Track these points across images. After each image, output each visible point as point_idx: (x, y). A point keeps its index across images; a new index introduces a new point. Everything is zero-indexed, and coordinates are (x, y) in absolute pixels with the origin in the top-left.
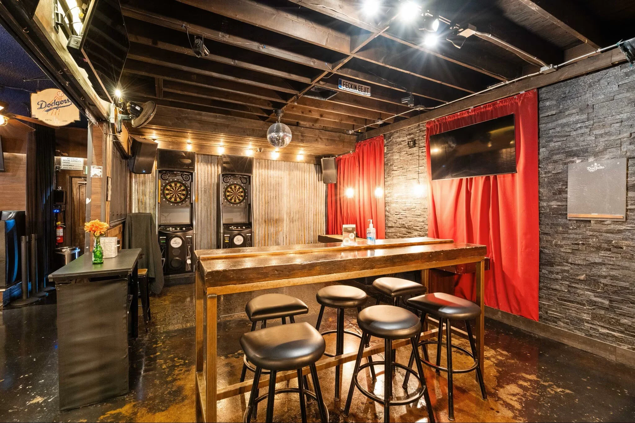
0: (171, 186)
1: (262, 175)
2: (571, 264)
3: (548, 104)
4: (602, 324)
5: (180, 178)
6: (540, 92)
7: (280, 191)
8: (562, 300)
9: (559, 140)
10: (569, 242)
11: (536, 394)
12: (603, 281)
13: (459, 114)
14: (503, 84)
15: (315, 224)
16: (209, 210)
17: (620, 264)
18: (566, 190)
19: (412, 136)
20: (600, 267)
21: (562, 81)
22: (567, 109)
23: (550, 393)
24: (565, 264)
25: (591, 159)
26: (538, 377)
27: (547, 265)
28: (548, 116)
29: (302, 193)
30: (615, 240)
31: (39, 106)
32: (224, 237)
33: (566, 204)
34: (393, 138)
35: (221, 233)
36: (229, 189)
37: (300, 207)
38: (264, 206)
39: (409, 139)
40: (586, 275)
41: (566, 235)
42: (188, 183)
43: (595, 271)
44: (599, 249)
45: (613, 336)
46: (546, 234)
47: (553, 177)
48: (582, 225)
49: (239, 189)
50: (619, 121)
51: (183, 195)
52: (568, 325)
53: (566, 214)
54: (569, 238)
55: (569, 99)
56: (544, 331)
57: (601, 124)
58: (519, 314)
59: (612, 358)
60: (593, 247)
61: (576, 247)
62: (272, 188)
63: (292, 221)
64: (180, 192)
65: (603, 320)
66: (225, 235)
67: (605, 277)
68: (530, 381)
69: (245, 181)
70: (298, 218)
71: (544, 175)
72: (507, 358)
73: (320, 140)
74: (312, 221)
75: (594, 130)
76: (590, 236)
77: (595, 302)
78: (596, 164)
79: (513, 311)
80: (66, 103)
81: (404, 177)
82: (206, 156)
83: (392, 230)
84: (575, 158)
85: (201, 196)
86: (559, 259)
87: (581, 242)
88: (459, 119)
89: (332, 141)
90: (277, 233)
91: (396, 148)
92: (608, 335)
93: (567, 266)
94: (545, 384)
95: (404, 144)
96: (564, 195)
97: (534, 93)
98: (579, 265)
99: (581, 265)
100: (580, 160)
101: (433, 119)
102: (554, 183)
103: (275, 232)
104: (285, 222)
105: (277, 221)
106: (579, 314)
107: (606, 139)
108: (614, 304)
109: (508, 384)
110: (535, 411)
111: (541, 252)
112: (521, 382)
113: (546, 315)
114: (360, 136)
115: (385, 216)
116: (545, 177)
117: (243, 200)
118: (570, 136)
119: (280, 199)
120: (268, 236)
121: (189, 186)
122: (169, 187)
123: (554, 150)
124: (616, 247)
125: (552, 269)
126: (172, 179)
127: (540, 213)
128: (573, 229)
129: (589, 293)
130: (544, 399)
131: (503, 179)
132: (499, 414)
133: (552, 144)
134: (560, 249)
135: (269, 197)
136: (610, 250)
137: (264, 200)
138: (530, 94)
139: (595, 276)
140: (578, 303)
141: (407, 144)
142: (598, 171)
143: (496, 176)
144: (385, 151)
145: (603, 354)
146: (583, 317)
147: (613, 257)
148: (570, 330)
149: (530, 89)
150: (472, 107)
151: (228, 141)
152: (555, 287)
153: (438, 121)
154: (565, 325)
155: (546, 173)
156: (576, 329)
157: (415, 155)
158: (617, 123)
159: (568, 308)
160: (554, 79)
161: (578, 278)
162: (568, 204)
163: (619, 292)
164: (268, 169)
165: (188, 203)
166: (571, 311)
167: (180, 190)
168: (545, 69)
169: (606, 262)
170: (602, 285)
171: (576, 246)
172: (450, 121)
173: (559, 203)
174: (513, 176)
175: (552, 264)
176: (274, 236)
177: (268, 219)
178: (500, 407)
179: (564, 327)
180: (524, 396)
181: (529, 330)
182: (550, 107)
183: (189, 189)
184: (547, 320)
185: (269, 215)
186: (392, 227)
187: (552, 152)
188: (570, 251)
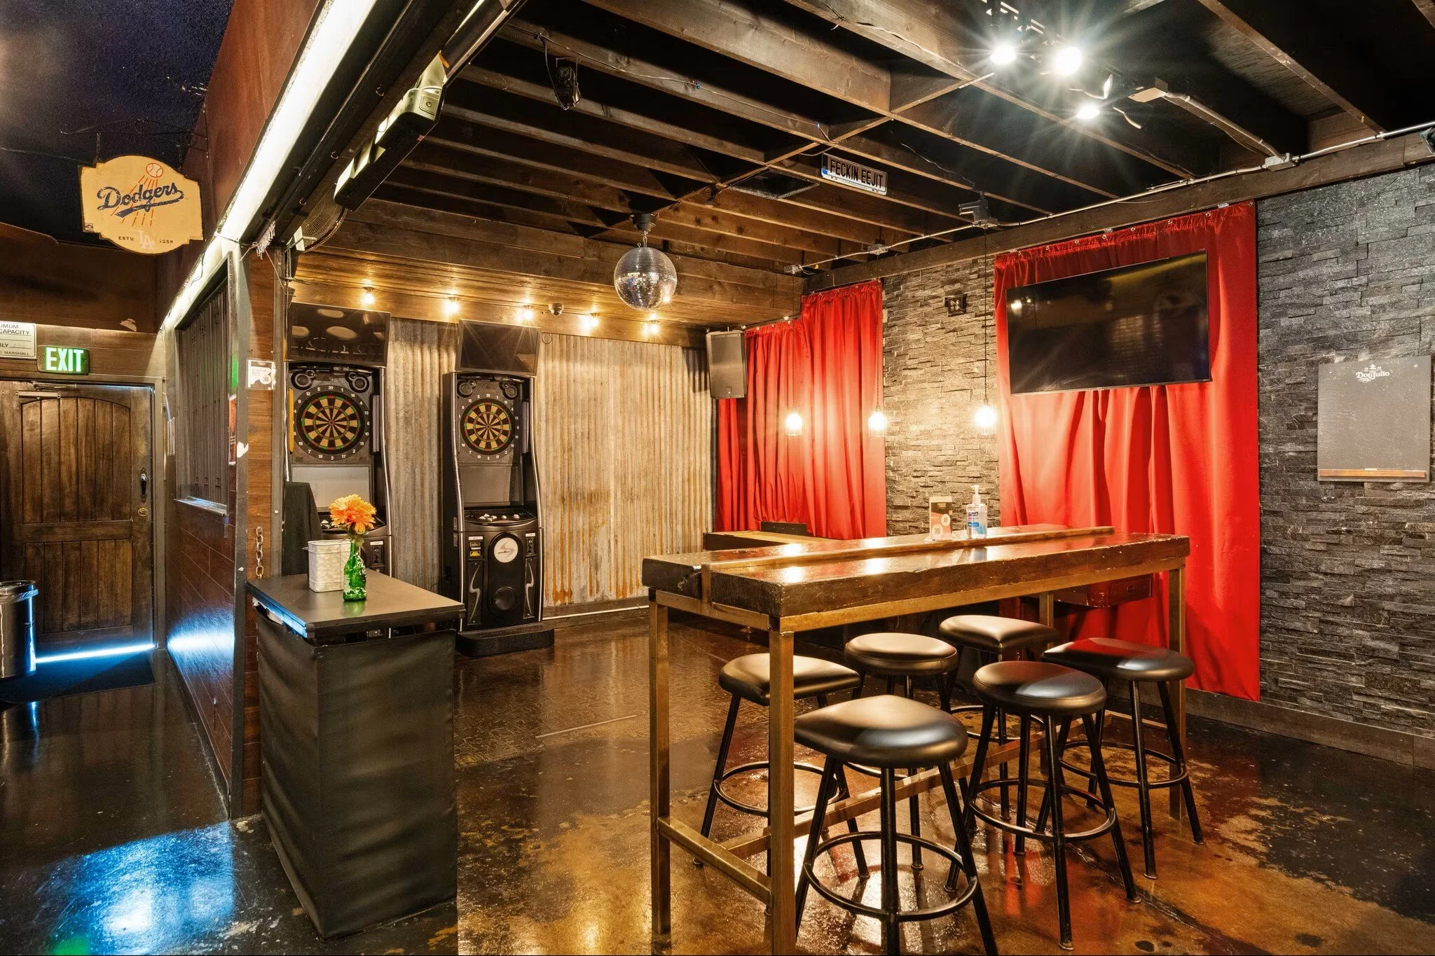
0: (318, 406)
1: (554, 376)
2: (1326, 574)
3: (1276, 233)
4: (1386, 694)
5: (342, 383)
6: (1260, 207)
7: (599, 418)
8: (1307, 651)
9: (1300, 313)
10: (1321, 529)
11: (1287, 828)
12: (1388, 605)
13: (1077, 241)
14: (1182, 184)
15: (687, 504)
16: (418, 471)
17: (1420, 569)
18: (1314, 419)
19: (957, 286)
20: (1382, 577)
21: (1306, 189)
22: (1315, 248)
23: (1311, 825)
24: (1313, 575)
25: (1364, 356)
26: (1281, 800)
27: (1276, 579)
28: (1278, 260)
29: (654, 423)
30: (1410, 521)
31: (102, 202)
32: (467, 542)
33: (1314, 449)
34: (907, 288)
35: (458, 532)
36: (473, 415)
37: (648, 461)
38: (559, 459)
39: (948, 293)
40: (1355, 597)
41: (1315, 514)
42: (365, 397)
43: (1371, 585)
44: (1378, 540)
45: (1409, 716)
46: (1275, 513)
47: (1287, 391)
48: (1347, 492)
49: (499, 412)
50: (1416, 280)
51: (352, 430)
52: (1321, 702)
53: (1316, 470)
54: (1320, 520)
55: (1320, 228)
56: (1272, 721)
57: (1383, 284)
58: (1218, 690)
59: (1408, 760)
60: (1367, 537)
61: (1335, 538)
62: (579, 410)
63: (630, 497)
64: (344, 423)
65: (1389, 685)
66: (471, 538)
67: (1391, 597)
68: (1269, 807)
69: (512, 392)
70: (646, 490)
71: (1269, 388)
72: (1215, 774)
73: (716, 287)
74: (680, 498)
75: (1369, 296)
76: (1363, 514)
77: (1373, 650)
78: (1373, 367)
79: (1205, 685)
80: (168, 193)
81: (936, 385)
82: (409, 324)
83: (907, 514)
84: (1333, 354)
85: (397, 432)
86: (1302, 566)
87: (1344, 528)
88: (1077, 253)
89: (745, 290)
90: (592, 531)
91: (912, 314)
92: (1398, 715)
93: (1317, 579)
94: (1297, 810)
95: (935, 306)
96: (1311, 431)
97: (1249, 209)
98: (1341, 575)
99: (1345, 576)
100: (1342, 358)
101: (1014, 250)
102: (1290, 405)
103: (587, 527)
104: (612, 500)
105: (594, 499)
106: (1341, 677)
107: (1392, 315)
108: (1410, 651)
109: (1232, 816)
110: (1294, 853)
111: (1263, 551)
112: (1254, 812)
113: (1274, 687)
114: (812, 281)
115: (887, 479)
116: (1271, 392)
117: (508, 443)
118: (1322, 305)
119: (600, 440)
120: (571, 538)
121: (368, 405)
122: (312, 409)
123: (1289, 335)
124: (1412, 536)
125: (1285, 587)
126: (321, 387)
127: (1260, 469)
128: (1330, 501)
129: (1360, 632)
130: (1303, 834)
131: (1180, 396)
132: (1232, 863)
133: (1284, 322)
134: (1303, 543)
135: (573, 434)
136: (1399, 542)
137: (558, 442)
138: (1240, 211)
139: (1372, 597)
140: (1339, 655)
141: (943, 304)
142: (1379, 381)
143: (1163, 387)
144: (885, 320)
145: (1388, 754)
146: (1350, 684)
147: (1406, 556)
148: (1323, 713)
149: (1239, 199)
150: (1109, 229)
151: (472, 283)
152: (1292, 626)
153: (1026, 254)
154: (1315, 704)
155: (1272, 382)
156: (1335, 709)
157: (965, 332)
158: (1413, 284)
159: (1319, 666)
160: (1291, 183)
161: (1340, 602)
162: (1320, 447)
163: (1417, 626)
164: (568, 360)
165: (364, 452)
166: (1325, 674)
167: (342, 416)
168: (1274, 161)
169: (1394, 566)
170: (1386, 614)
171: (1335, 536)
172: (1056, 257)
173: (1301, 448)
174: (1202, 389)
175: (1285, 577)
176: (587, 536)
177: (570, 494)
178: (1230, 852)
179: (1312, 709)
180: (1267, 831)
181: (1240, 722)
182: (1281, 243)
183: (367, 413)
184: (1277, 696)
185: (573, 481)
186: (905, 507)
187: (1287, 338)
188: (1322, 547)
